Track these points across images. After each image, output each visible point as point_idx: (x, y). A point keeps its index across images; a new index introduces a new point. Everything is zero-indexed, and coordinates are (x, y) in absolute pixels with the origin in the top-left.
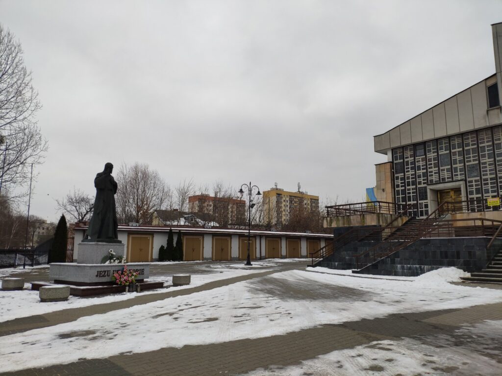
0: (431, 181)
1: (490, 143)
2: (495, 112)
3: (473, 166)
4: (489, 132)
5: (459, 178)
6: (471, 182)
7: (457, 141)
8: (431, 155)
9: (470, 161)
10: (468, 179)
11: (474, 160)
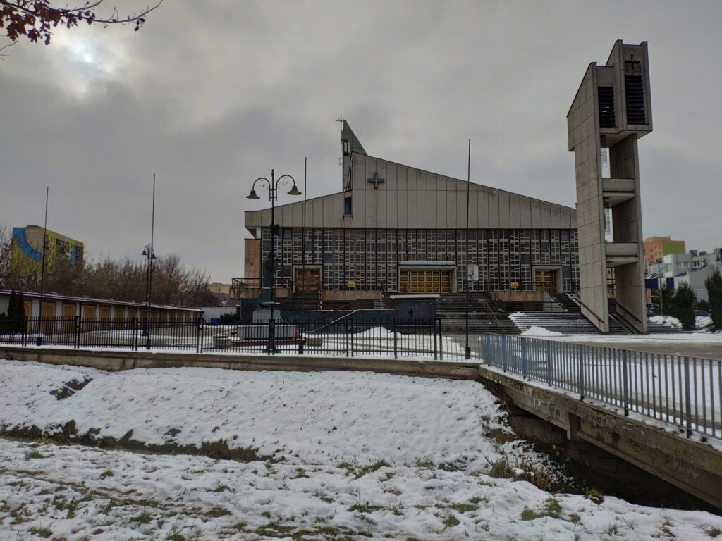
0: (296, 261)
1: (342, 240)
2: (348, 218)
3: (329, 255)
4: (343, 231)
5: (318, 262)
6: (327, 266)
7: (318, 233)
8: (297, 240)
9: (327, 251)
10: (325, 264)
11: (330, 251)
